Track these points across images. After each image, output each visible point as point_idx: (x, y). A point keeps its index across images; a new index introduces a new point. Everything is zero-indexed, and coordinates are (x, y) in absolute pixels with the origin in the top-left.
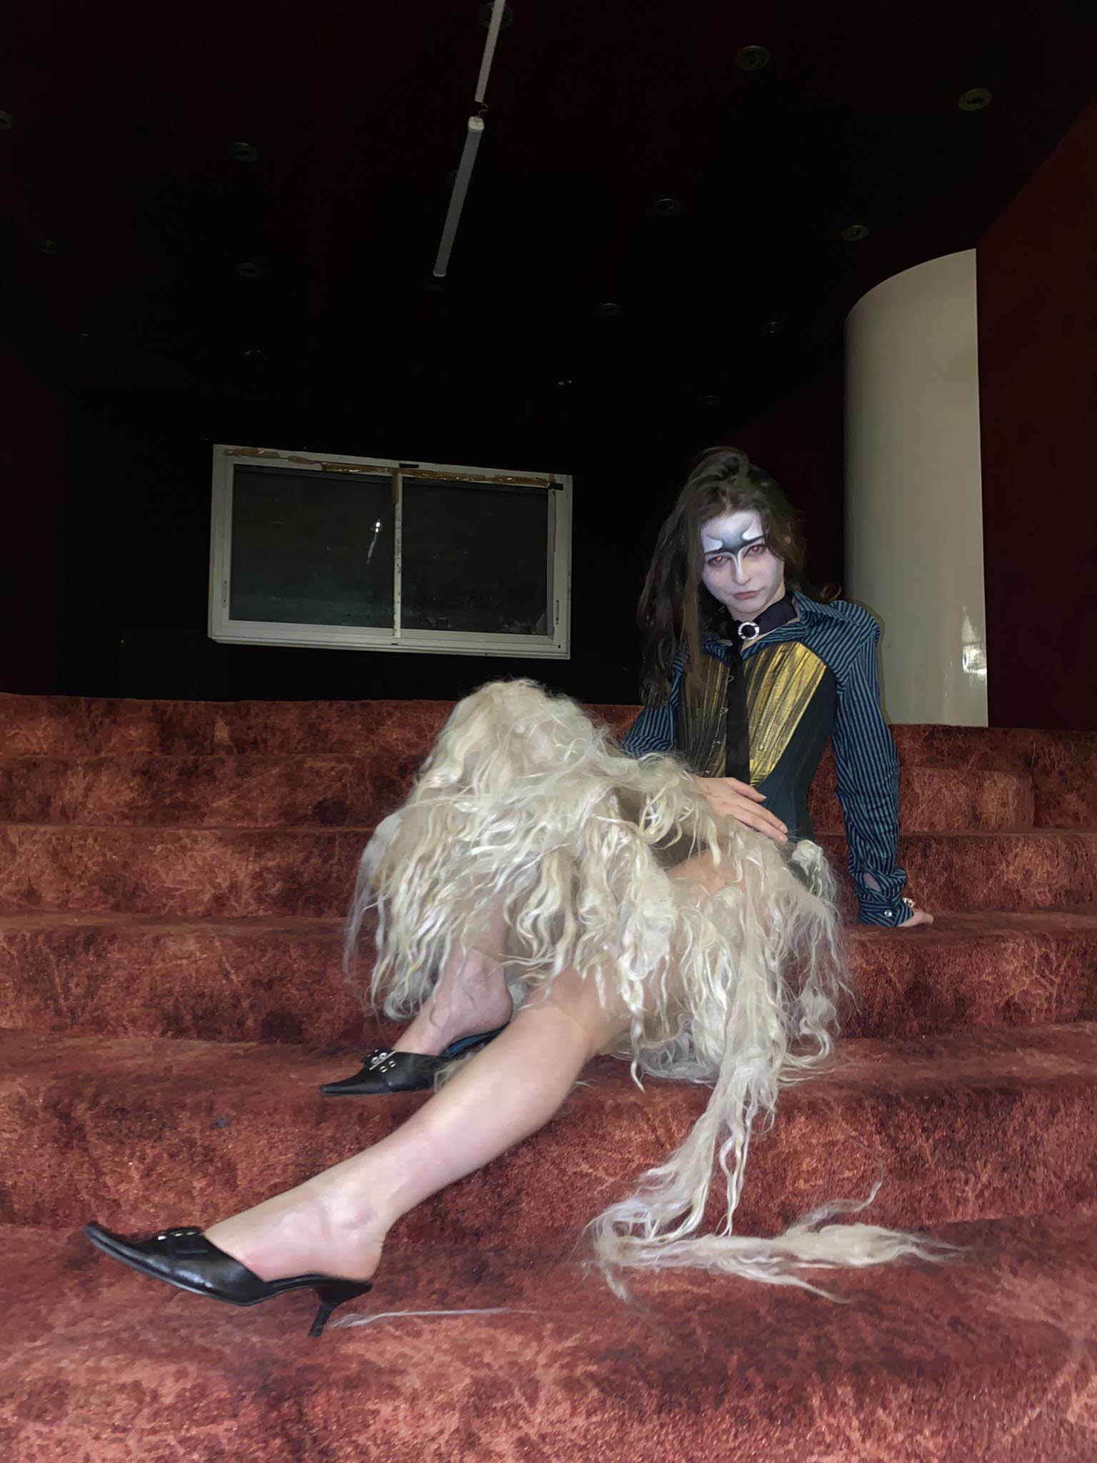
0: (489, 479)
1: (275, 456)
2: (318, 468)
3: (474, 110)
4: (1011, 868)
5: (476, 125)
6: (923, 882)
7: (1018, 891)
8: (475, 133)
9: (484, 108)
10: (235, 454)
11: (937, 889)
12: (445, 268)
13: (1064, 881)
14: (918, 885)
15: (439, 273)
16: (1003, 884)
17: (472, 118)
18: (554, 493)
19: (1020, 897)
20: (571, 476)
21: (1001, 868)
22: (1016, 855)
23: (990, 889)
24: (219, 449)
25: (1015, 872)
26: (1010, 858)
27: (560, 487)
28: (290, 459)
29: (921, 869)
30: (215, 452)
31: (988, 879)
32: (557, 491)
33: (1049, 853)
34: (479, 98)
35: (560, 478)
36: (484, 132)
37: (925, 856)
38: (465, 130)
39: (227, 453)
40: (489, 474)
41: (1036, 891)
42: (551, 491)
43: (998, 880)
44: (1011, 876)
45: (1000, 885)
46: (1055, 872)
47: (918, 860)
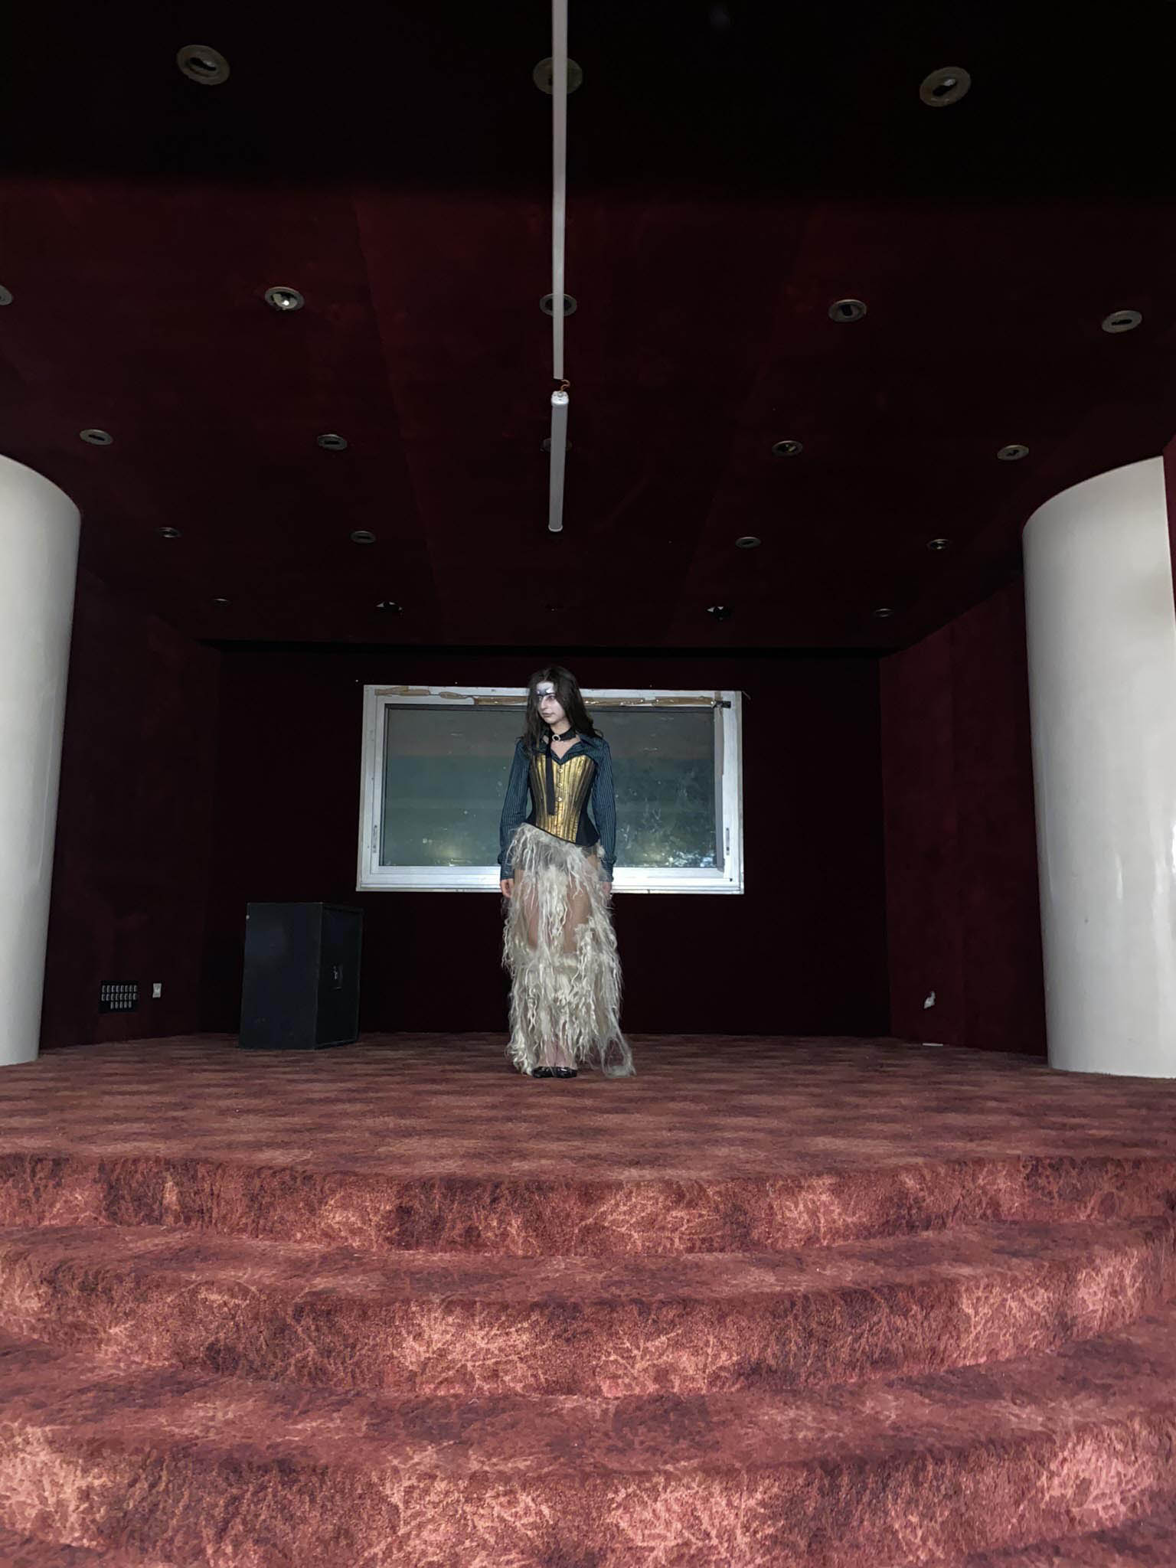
0: (649, 702)
1: (427, 693)
2: (471, 702)
3: (557, 386)
4: (1056, 1481)
5: (560, 399)
6: (914, 1519)
7: (1068, 1512)
8: (560, 407)
9: (565, 383)
10: (384, 693)
11: (938, 1527)
12: (560, 522)
13: (1147, 1481)
14: (908, 1524)
15: (556, 525)
16: (1043, 1506)
17: (555, 393)
18: (721, 713)
19: (1072, 1520)
20: (739, 693)
21: (1039, 1484)
22: (1065, 1460)
23: (1022, 1517)
24: (369, 690)
25: (1063, 1485)
26: (1053, 1467)
27: (728, 705)
28: (442, 695)
29: (910, 1502)
30: (365, 693)
31: (1017, 1504)
32: (724, 709)
33: (1119, 1447)
34: (558, 374)
35: (727, 695)
36: (570, 405)
37: (917, 1484)
38: (549, 406)
39: (378, 693)
40: (649, 695)
41: (1100, 1506)
42: (717, 710)
43: (1034, 1502)
44: (1056, 1492)
45: (1037, 1509)
46: (1131, 1471)
47: (907, 1490)
